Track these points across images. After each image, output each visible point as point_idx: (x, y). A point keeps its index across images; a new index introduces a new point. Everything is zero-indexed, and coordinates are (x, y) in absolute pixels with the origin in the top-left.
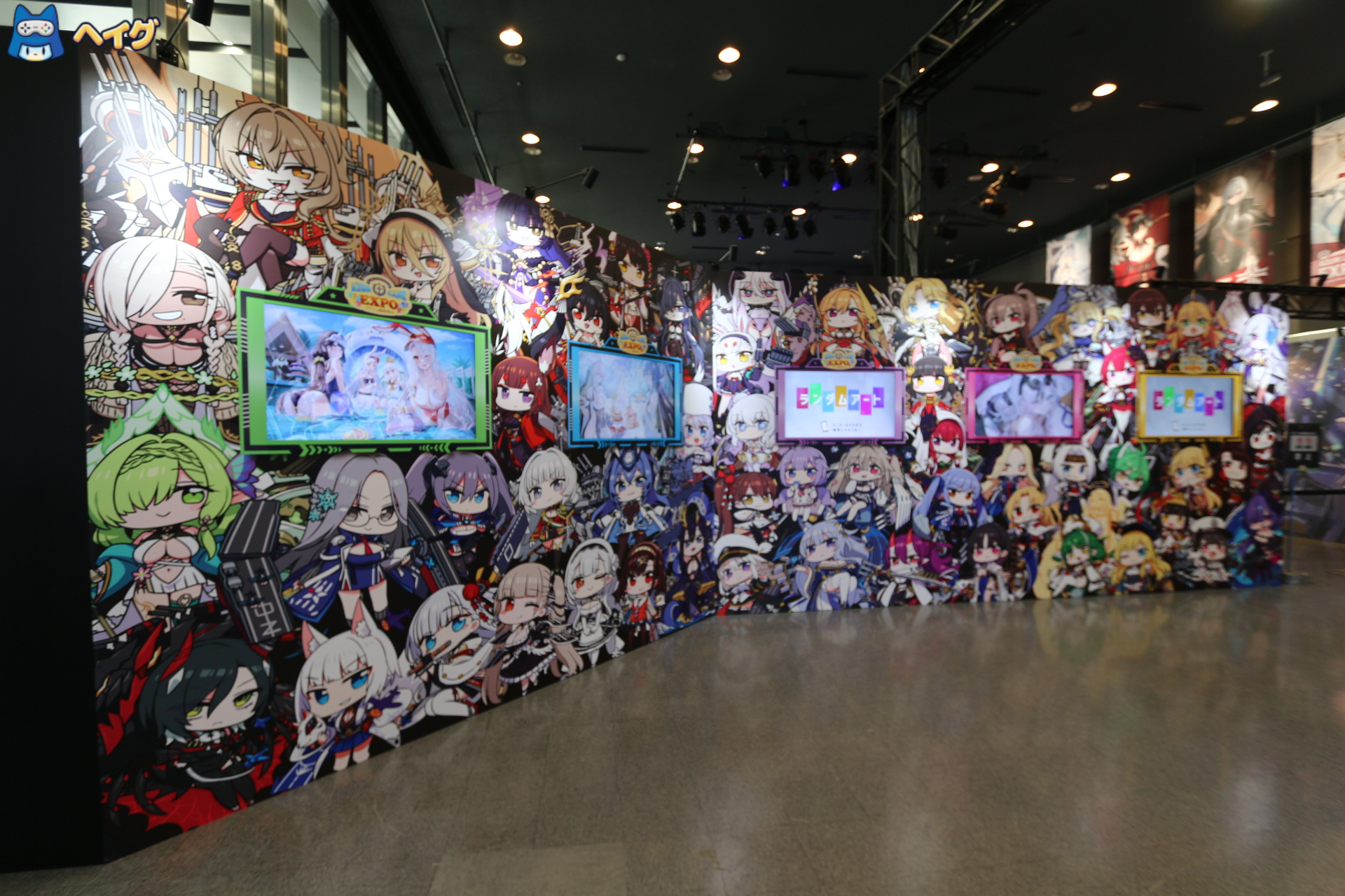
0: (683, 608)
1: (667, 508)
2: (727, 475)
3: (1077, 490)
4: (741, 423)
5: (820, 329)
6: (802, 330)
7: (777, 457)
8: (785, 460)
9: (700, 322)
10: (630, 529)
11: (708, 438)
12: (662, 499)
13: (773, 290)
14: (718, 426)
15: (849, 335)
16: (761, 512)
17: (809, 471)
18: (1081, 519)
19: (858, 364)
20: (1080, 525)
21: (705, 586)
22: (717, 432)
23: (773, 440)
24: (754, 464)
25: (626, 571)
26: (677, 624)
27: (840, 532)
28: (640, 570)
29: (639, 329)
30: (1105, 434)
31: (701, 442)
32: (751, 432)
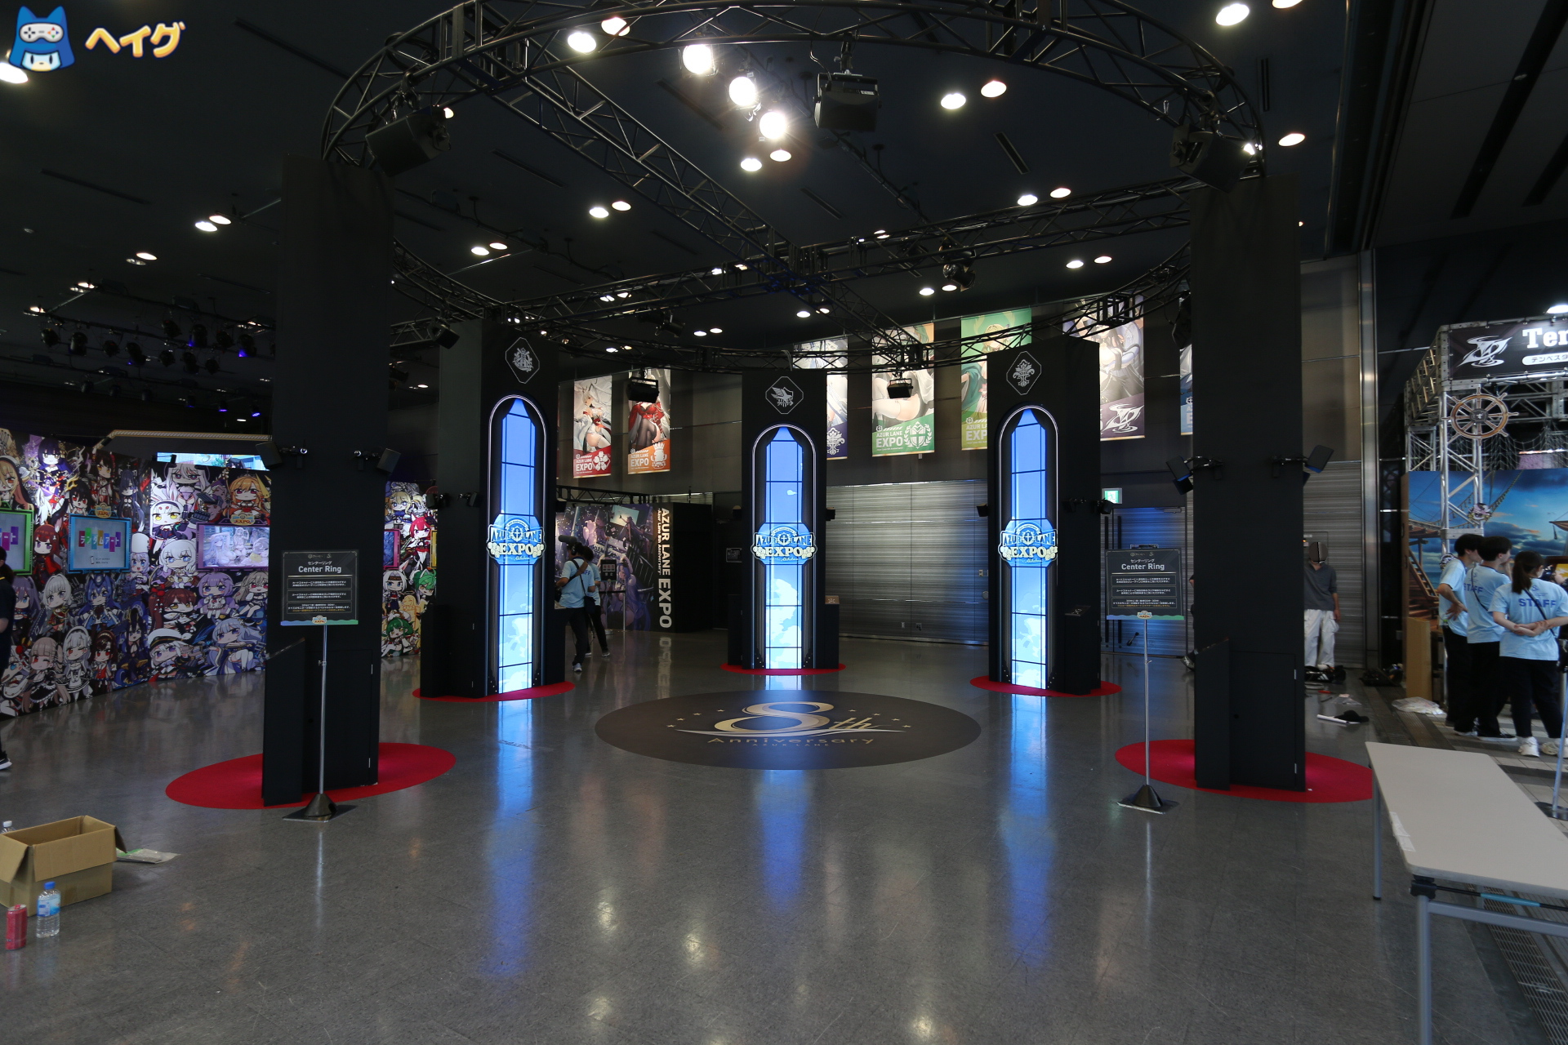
0: (127, 675)
1: (120, 611)
2: (159, 590)
3: (396, 596)
4: (170, 558)
5: (230, 501)
6: (217, 501)
7: (197, 579)
8: (202, 581)
9: (144, 495)
10: (98, 622)
11: (146, 567)
12: (117, 605)
13: (196, 476)
14: (153, 559)
15: (250, 505)
16: (184, 613)
17: (220, 587)
18: (398, 612)
19: (256, 522)
20: (398, 615)
21: (142, 662)
22: (152, 563)
23: (194, 568)
24: (180, 584)
25: (95, 647)
26: (123, 684)
27: (242, 624)
28: (103, 647)
29: (107, 503)
30: (413, 565)
31: (141, 570)
32: (178, 563)
